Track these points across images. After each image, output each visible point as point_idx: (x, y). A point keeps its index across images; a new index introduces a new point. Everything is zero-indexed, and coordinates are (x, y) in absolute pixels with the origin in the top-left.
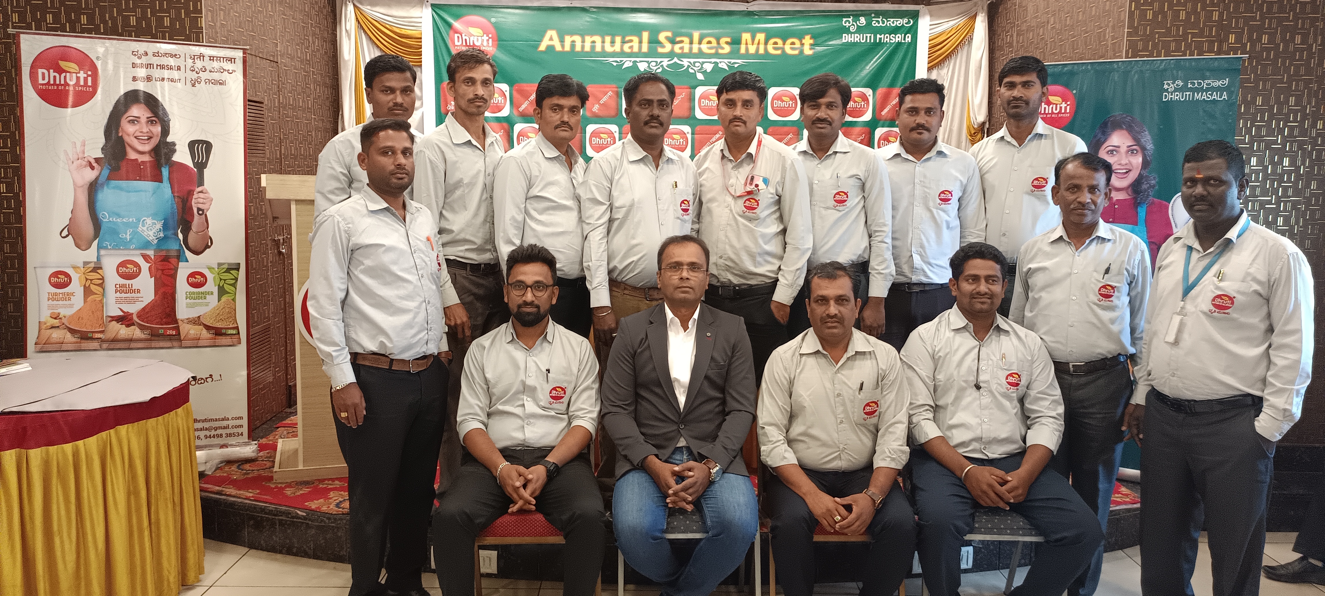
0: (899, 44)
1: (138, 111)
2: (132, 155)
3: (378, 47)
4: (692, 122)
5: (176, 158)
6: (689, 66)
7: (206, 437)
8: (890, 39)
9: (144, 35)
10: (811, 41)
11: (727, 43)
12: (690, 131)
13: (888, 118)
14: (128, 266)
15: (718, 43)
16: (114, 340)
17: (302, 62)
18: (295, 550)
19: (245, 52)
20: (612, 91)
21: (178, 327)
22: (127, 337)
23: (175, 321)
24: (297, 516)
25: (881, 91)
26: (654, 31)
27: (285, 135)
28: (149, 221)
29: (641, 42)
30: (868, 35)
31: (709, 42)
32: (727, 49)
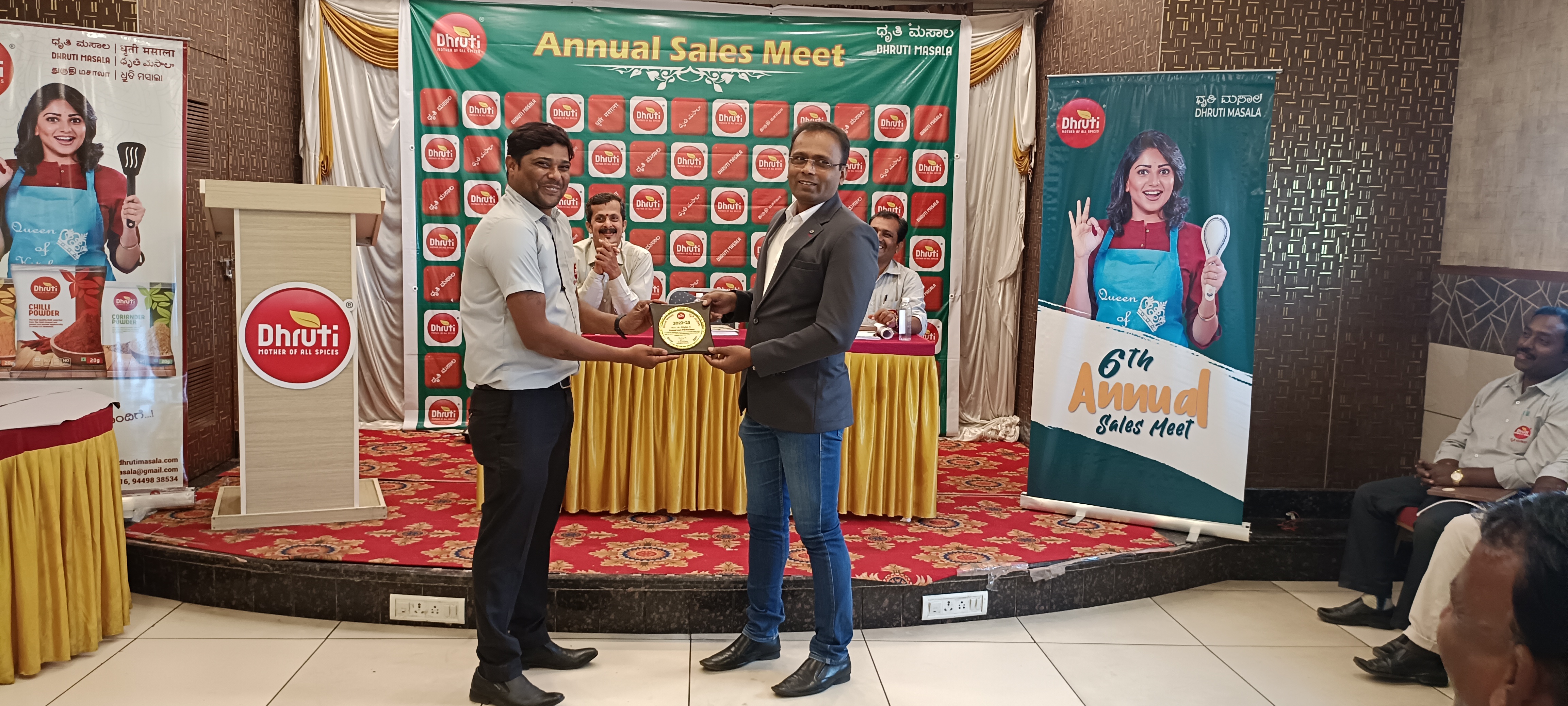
0: (939, 58)
1: (60, 107)
2: (50, 158)
3: (347, 46)
4: (708, 139)
5: (102, 162)
6: (705, 76)
7: (134, 481)
8: (929, 52)
9: (67, 21)
10: (842, 52)
11: (748, 51)
12: (707, 150)
13: (928, 139)
14: (45, 284)
15: (738, 52)
16: (27, 369)
17: (255, 60)
18: (234, 603)
19: (184, 45)
20: (618, 103)
21: (103, 354)
22: (42, 365)
23: (100, 348)
24: (238, 564)
25: (919, 108)
26: (667, 35)
27: (233, 142)
28: (71, 233)
29: (651, 48)
30: (905, 47)
31: (728, 50)
32: (748, 58)
